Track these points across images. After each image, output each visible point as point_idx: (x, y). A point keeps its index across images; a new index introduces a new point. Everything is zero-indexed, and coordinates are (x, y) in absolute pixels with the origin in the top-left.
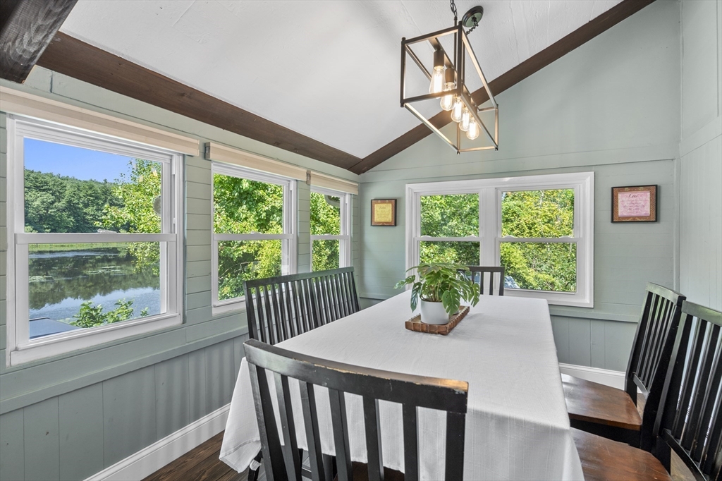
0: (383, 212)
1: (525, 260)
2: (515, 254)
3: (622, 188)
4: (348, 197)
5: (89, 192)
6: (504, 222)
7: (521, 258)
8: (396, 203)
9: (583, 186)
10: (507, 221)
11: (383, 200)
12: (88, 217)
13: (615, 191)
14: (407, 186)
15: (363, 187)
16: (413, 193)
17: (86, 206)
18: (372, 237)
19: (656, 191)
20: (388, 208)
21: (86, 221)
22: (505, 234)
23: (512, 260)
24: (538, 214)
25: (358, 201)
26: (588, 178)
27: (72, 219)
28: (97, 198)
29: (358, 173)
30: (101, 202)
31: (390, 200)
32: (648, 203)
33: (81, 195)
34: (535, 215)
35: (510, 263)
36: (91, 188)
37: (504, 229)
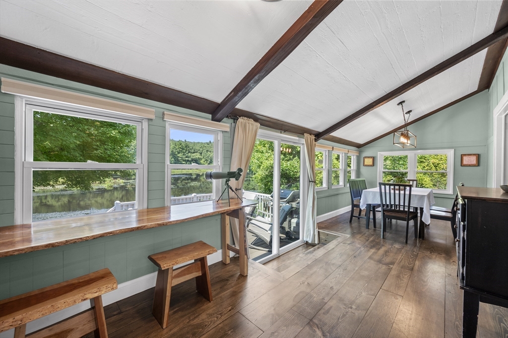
0: (369, 161)
1: (432, 183)
2: (425, 179)
3: (465, 155)
4: (355, 156)
5: (180, 146)
6: (419, 163)
7: (429, 182)
8: (374, 159)
9: (450, 153)
10: (421, 162)
11: (369, 157)
12: (179, 159)
13: (462, 156)
14: (379, 153)
15: (360, 153)
16: (381, 155)
17: (179, 153)
18: (363, 170)
19: (478, 157)
20: (371, 160)
21: (178, 160)
22: (420, 169)
23: (423, 182)
24: (441, 159)
25: (358, 158)
26: (452, 151)
27: (173, 159)
28: (183, 149)
29: (359, 148)
30: (184, 151)
31: (371, 157)
32: (475, 160)
33: (177, 147)
34: (440, 159)
35: (422, 184)
36: (180, 145)
37: (419, 167)
